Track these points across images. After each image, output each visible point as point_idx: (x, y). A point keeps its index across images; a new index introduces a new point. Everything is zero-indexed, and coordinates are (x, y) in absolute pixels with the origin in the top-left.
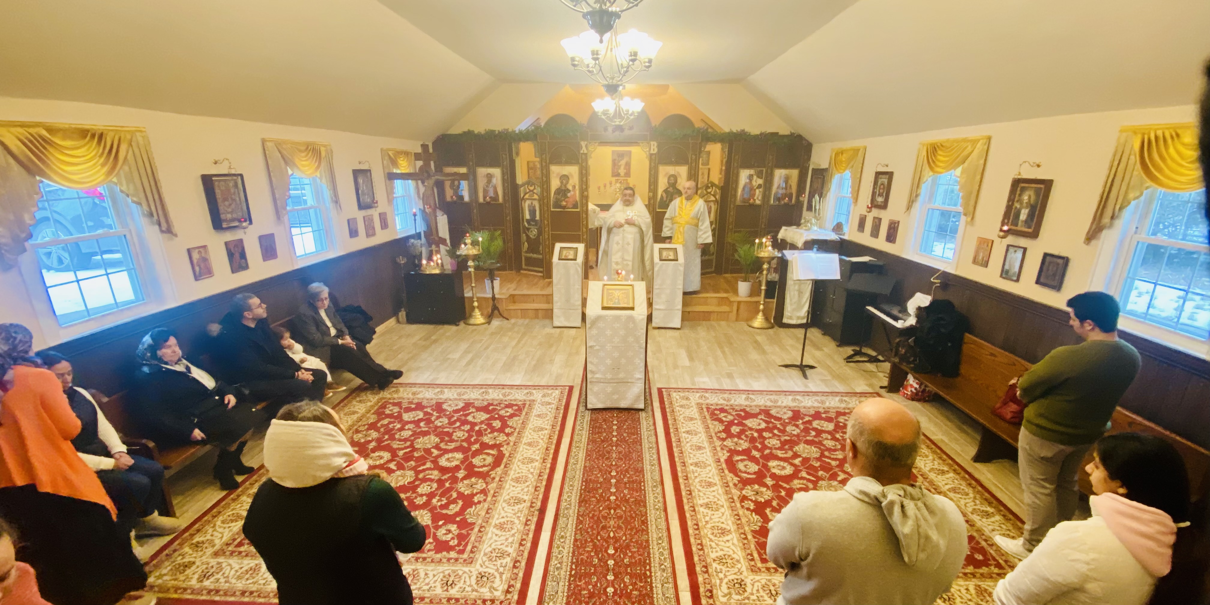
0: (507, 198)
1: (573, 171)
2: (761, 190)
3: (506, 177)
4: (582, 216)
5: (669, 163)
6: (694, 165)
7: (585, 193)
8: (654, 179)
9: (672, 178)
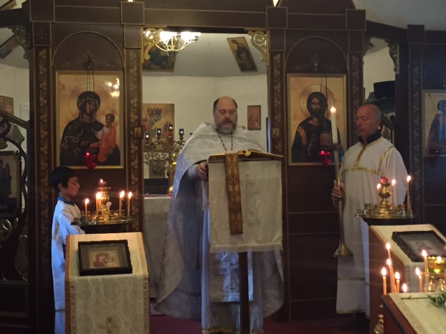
4: (130, 180)
5: (309, 71)
6: (356, 74)
7: (136, 129)
8: (281, 100)
9: (315, 100)
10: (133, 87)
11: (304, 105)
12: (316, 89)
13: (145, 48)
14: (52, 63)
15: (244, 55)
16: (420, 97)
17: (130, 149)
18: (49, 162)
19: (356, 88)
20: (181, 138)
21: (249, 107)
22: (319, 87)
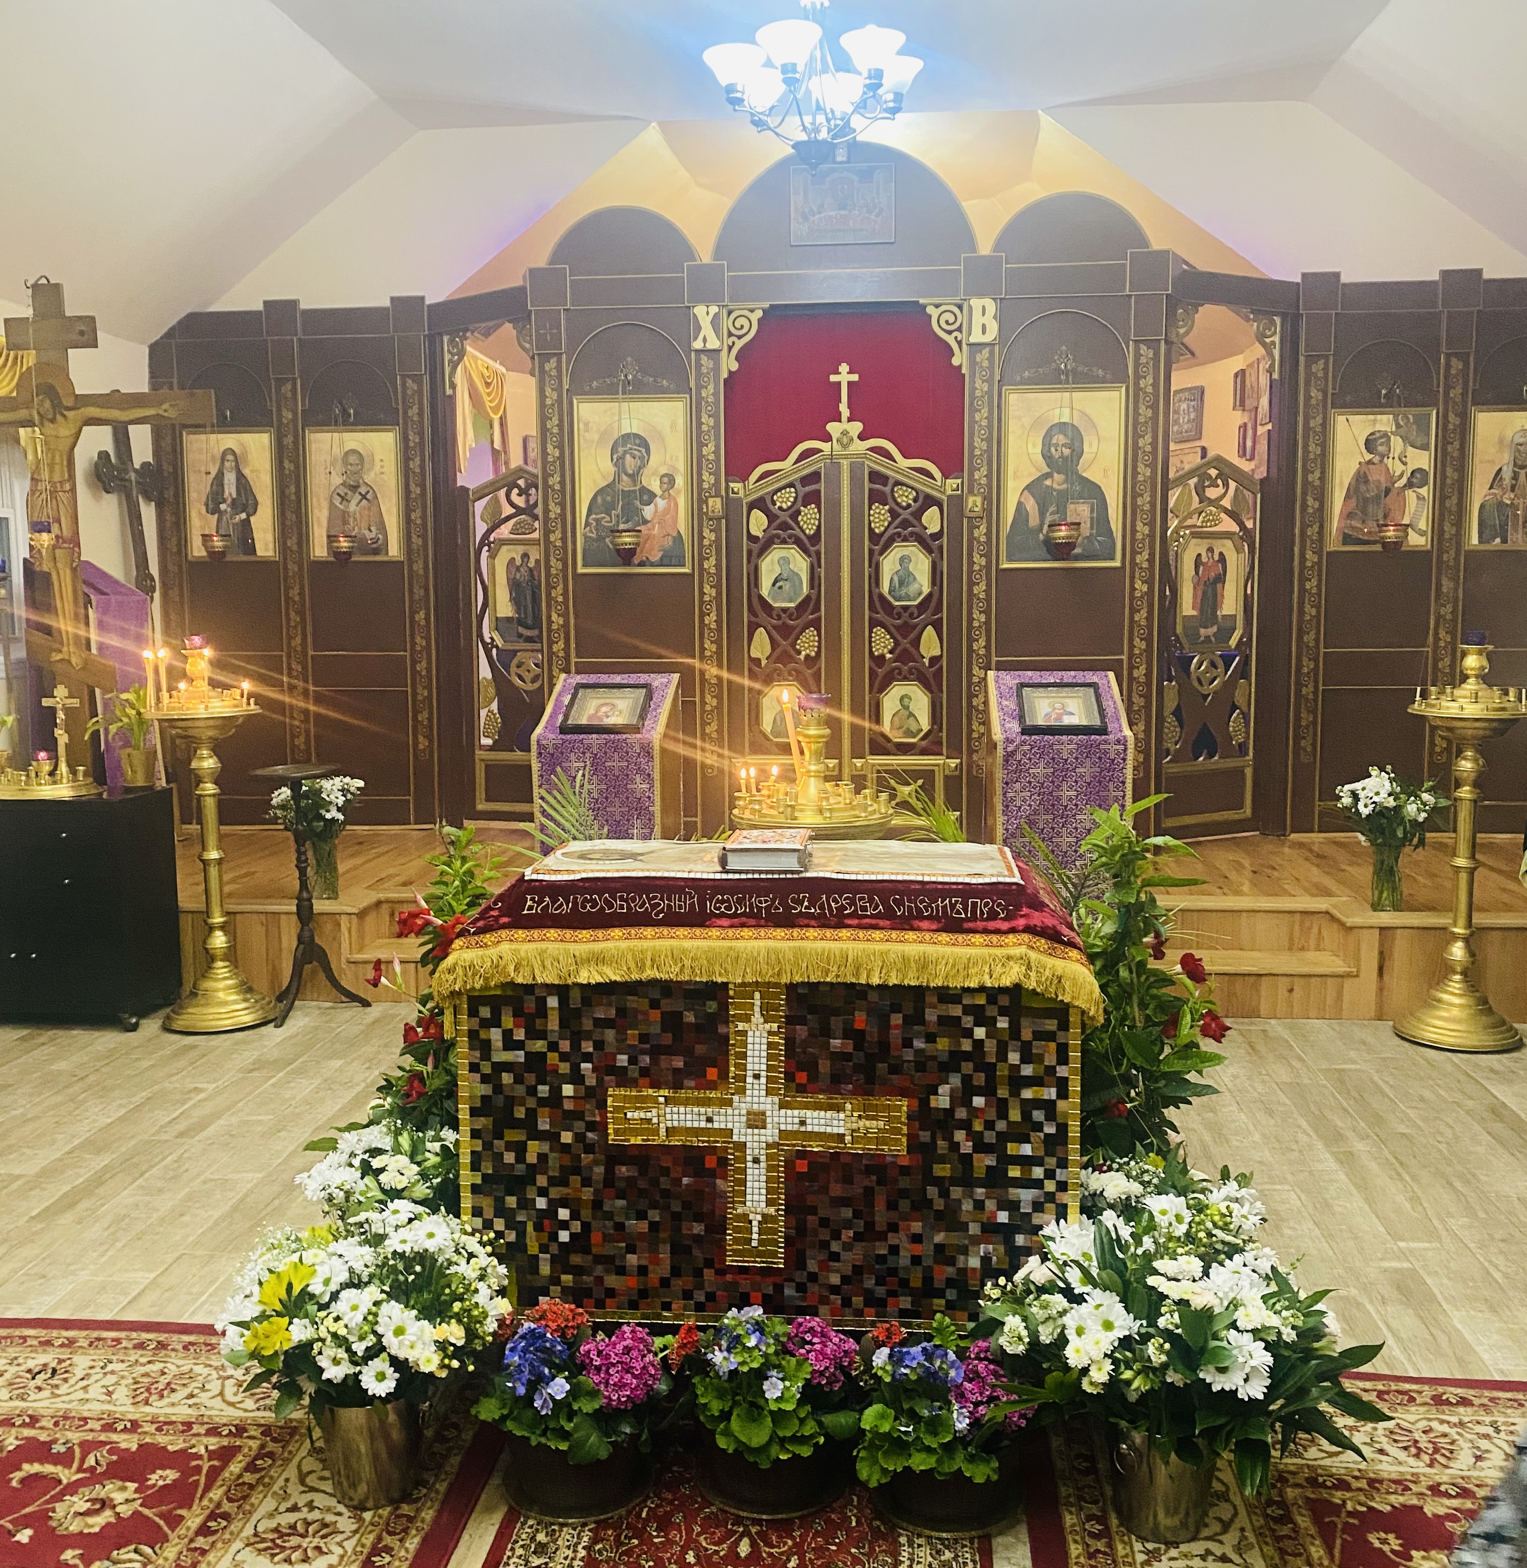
0: (417, 541)
1: (663, 419)
2: (1423, 491)
3: (415, 465)
4: (702, 594)
5: (1050, 380)
6: (1147, 383)
7: (711, 501)
8: (989, 440)
9: (1059, 439)
10: (707, 421)
11: (1036, 450)
13: (730, 348)
14: (566, 384)
16: (1324, 425)
17: (701, 538)
18: (564, 559)
19: (1145, 413)
22: (1067, 411)
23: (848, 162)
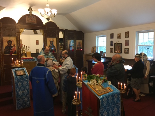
1: (13, 39)
5: (50, 37)
6: (58, 38)
7: (19, 47)
8: (46, 42)
9: (51, 42)
10: (18, 39)
11: (50, 43)
12: (52, 40)
13: (20, 32)
14: (2, 35)
15: (35, 31)
16: (67, 41)
17: (18, 51)
18: (2, 54)
19: (58, 40)
20: (24, 47)
21: (36, 41)
23: (32, 16)
